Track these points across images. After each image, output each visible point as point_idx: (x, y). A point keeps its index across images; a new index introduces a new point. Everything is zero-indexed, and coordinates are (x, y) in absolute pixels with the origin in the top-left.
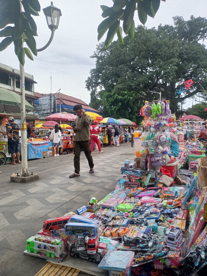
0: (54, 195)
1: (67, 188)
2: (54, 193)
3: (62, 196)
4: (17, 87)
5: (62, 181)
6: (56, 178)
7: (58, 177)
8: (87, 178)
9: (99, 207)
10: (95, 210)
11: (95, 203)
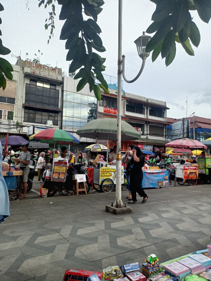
0: (130, 236)
1: (150, 231)
2: (132, 233)
3: (136, 239)
4: (150, 115)
5: (152, 221)
6: (148, 214)
7: (154, 213)
8: (185, 221)
9: (161, 270)
10: (151, 272)
11: (153, 263)
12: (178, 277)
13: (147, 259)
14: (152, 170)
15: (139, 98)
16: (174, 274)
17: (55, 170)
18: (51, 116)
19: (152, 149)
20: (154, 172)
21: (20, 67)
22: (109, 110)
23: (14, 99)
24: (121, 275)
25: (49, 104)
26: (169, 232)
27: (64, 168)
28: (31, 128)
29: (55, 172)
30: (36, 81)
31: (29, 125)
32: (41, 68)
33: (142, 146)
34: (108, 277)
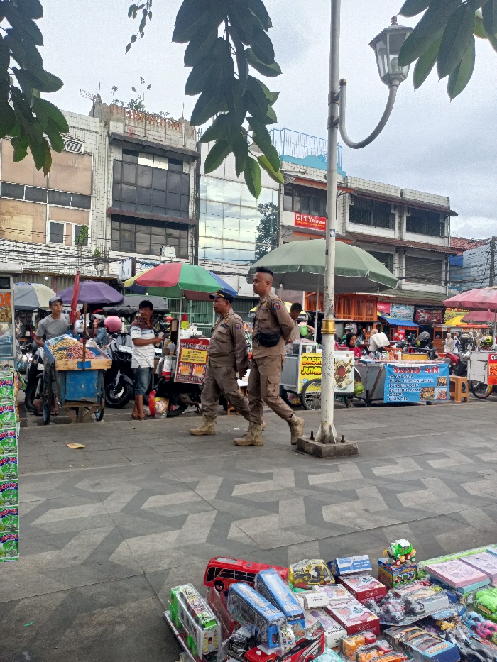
0: (351, 503)
1: (398, 495)
2: (357, 498)
3: (366, 510)
4: (408, 230)
5: (404, 474)
6: (397, 460)
8: (481, 477)
9: (421, 574)
10: (398, 577)
11: (403, 558)
12: (461, 589)
13: (390, 550)
14: (410, 361)
15: (382, 188)
16: (451, 584)
17: (182, 357)
18: (170, 236)
19: (412, 314)
20: (413, 366)
21: (101, 122)
22: (308, 220)
23: (88, 197)
24: (330, 579)
25: (166, 209)
26: (445, 500)
27: (204, 354)
28: (128, 264)
29: (183, 363)
30: (136, 154)
31: (123, 258)
32: (148, 122)
33: (387, 307)
34: (301, 581)
